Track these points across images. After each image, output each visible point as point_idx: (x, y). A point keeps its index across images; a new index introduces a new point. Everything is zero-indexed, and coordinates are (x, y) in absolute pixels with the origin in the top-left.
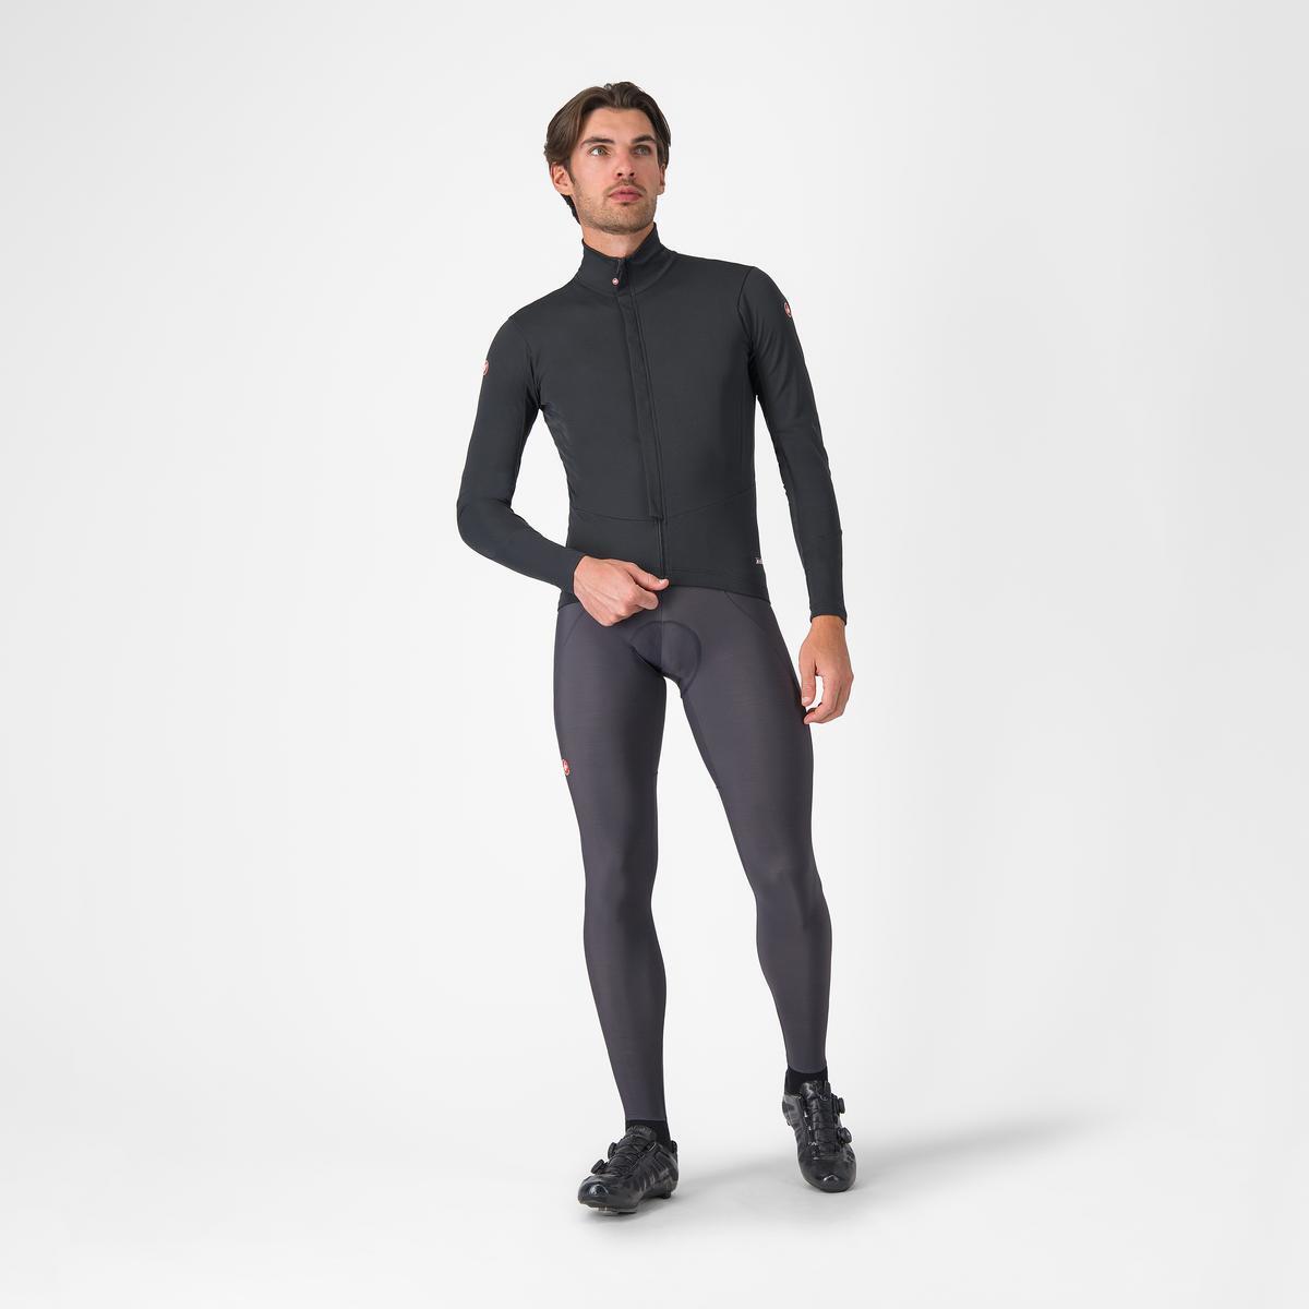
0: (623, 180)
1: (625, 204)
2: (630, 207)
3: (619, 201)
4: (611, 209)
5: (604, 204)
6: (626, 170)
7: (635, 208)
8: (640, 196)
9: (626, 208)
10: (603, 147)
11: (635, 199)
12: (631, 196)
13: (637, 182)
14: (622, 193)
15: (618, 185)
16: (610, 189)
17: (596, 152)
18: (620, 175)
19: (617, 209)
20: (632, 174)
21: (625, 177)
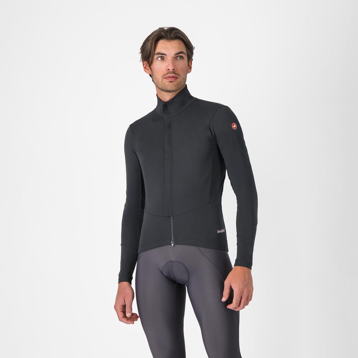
0: (170, 72)
1: (171, 82)
2: (173, 83)
3: (168, 81)
4: (165, 84)
5: (162, 81)
6: (171, 68)
7: (175, 83)
8: (178, 78)
9: (171, 83)
10: (163, 57)
11: (176, 79)
12: (173, 79)
13: (177, 72)
14: (169, 77)
15: (168, 73)
16: (165, 75)
17: (160, 59)
18: (168, 69)
19: (167, 83)
20: (174, 69)
21: (171, 70)
